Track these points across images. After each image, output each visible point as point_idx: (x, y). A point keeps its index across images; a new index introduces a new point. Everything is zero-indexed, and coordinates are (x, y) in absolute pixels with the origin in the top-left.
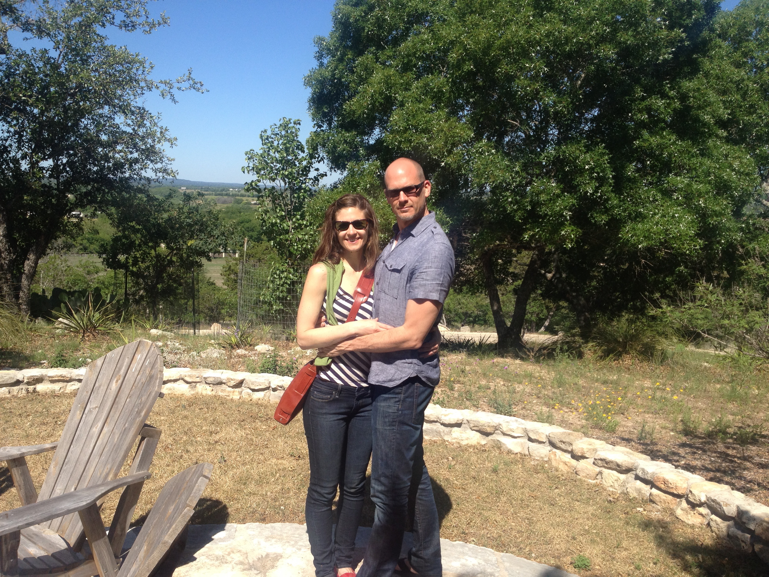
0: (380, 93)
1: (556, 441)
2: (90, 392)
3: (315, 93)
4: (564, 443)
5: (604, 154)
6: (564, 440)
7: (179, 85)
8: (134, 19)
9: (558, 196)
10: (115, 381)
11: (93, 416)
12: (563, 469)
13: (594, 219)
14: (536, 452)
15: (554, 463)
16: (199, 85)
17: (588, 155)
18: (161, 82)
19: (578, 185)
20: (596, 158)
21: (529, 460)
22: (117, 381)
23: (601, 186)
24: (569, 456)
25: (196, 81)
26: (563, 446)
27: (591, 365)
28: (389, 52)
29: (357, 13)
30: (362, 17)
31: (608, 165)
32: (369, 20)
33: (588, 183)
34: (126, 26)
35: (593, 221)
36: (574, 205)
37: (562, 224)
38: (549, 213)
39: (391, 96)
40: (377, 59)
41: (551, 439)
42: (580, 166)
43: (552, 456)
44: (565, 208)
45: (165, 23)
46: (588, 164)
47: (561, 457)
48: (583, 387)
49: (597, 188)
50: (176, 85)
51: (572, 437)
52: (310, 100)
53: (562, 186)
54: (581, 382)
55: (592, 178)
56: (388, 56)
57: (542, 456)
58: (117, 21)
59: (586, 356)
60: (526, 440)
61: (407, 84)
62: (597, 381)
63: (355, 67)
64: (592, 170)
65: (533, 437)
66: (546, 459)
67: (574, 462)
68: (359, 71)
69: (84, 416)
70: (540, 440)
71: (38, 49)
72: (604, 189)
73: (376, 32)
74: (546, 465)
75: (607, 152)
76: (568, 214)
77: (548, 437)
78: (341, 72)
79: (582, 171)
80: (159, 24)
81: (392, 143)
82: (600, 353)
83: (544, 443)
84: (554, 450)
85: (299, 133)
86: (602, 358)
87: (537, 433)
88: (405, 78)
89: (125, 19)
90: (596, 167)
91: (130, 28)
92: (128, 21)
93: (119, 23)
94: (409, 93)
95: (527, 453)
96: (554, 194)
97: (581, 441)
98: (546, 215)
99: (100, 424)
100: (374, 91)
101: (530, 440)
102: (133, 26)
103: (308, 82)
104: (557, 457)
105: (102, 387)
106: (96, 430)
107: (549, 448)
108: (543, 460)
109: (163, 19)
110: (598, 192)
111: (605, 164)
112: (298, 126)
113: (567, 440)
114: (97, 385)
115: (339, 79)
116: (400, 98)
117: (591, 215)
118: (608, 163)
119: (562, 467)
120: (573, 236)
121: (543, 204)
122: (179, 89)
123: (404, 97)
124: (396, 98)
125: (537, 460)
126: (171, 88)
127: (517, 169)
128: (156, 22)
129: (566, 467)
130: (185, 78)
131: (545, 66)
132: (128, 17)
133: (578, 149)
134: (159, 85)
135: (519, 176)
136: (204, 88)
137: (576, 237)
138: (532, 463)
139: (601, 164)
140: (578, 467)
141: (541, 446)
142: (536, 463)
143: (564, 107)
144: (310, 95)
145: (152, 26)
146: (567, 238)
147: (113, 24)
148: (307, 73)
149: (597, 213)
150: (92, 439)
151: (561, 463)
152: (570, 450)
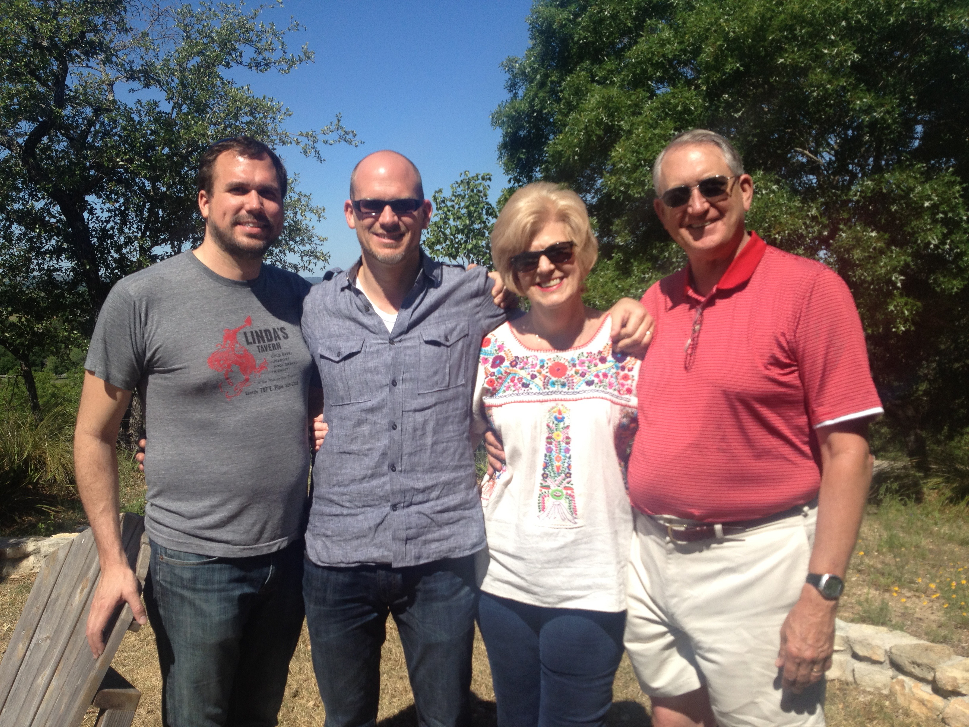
0: (597, 123)
1: (904, 662)
2: (42, 608)
3: (506, 134)
4: (919, 665)
5: (953, 183)
6: (919, 661)
7: (325, 138)
8: (267, 55)
9: (882, 252)
10: (79, 591)
11: (41, 654)
12: (917, 711)
13: (939, 285)
14: (867, 679)
15: (901, 701)
16: (351, 136)
17: (927, 186)
18: (302, 134)
19: (914, 233)
20: (941, 189)
21: (855, 693)
22: (82, 590)
23: (950, 233)
24: (928, 689)
25: (346, 129)
26: (916, 671)
27: (937, 514)
28: (610, 64)
29: (564, 15)
30: (570, 21)
31: (961, 200)
32: (580, 23)
33: (930, 229)
34: (258, 65)
35: (938, 289)
36: (907, 265)
37: (889, 295)
38: (869, 279)
39: (613, 125)
40: (593, 77)
41: (894, 657)
42: (915, 202)
43: (898, 688)
44: (894, 270)
45: (309, 58)
46: (929, 198)
47: (915, 690)
48: (931, 551)
49: (945, 237)
50: (321, 138)
51: (932, 655)
52: (501, 147)
53: (886, 236)
54: (925, 542)
55: (935, 221)
56: (609, 71)
57: (879, 685)
58: (246, 59)
59: (927, 498)
60: (848, 657)
61: (636, 105)
62: (951, 539)
63: (562, 91)
64: (935, 207)
65: (861, 652)
66: (885, 692)
67: (938, 701)
68: (567, 96)
69: (28, 653)
70: (875, 658)
71: (144, 102)
72: (956, 237)
73: (590, 39)
74: (887, 703)
75: (958, 179)
76: (898, 279)
77: (889, 654)
78: (543, 101)
79: (919, 211)
80: (301, 60)
81: (615, 189)
82: (948, 493)
83: (881, 663)
84: (901, 677)
85: (488, 192)
86: (954, 500)
87: (868, 646)
88: (633, 97)
89: (255, 55)
90: (941, 204)
91: (262, 68)
92: (260, 58)
93: (248, 61)
94: (640, 118)
95: (850, 679)
96: (875, 249)
97: (950, 663)
98: (864, 281)
99: (47, 672)
100: (589, 121)
101: (855, 656)
102: (267, 65)
103: (496, 121)
104: (907, 690)
105: (60, 601)
106: (41, 681)
107: (891, 672)
108: (880, 694)
109: (305, 53)
110: (945, 244)
111: (956, 198)
112: (488, 183)
113: (924, 660)
114: (53, 596)
115: (540, 112)
116: (626, 127)
117: (935, 280)
118: (961, 196)
119: (915, 708)
120: (906, 312)
121: (857, 266)
122: (326, 142)
123: (633, 124)
124: (620, 128)
125: (870, 693)
126: (314, 142)
127: (814, 212)
128: (296, 58)
129: (924, 710)
130: (333, 127)
131: (855, 52)
132: (260, 53)
133: (911, 176)
134: (300, 139)
135: (818, 223)
136: (357, 140)
137: (911, 313)
138: (861, 699)
139: (950, 200)
140: (947, 710)
141: (876, 668)
142: (869, 698)
143: (888, 112)
144: (501, 140)
145: (291, 63)
146: (897, 317)
147: (241, 63)
148: (495, 109)
149: (944, 277)
150: (33, 699)
151: (915, 703)
152: (930, 677)
